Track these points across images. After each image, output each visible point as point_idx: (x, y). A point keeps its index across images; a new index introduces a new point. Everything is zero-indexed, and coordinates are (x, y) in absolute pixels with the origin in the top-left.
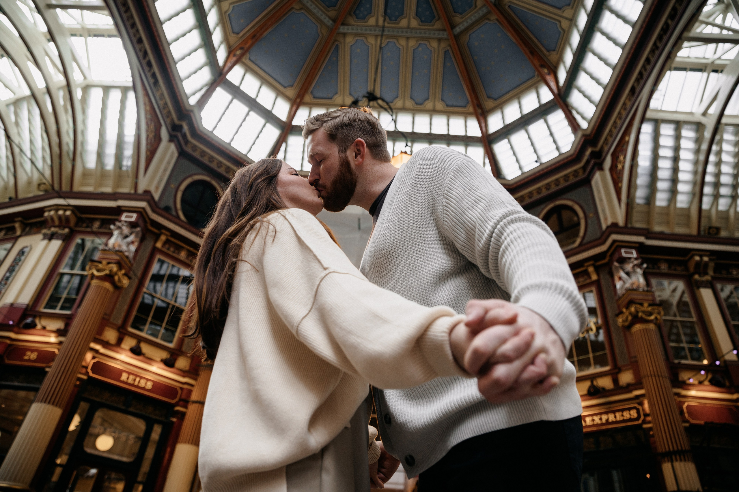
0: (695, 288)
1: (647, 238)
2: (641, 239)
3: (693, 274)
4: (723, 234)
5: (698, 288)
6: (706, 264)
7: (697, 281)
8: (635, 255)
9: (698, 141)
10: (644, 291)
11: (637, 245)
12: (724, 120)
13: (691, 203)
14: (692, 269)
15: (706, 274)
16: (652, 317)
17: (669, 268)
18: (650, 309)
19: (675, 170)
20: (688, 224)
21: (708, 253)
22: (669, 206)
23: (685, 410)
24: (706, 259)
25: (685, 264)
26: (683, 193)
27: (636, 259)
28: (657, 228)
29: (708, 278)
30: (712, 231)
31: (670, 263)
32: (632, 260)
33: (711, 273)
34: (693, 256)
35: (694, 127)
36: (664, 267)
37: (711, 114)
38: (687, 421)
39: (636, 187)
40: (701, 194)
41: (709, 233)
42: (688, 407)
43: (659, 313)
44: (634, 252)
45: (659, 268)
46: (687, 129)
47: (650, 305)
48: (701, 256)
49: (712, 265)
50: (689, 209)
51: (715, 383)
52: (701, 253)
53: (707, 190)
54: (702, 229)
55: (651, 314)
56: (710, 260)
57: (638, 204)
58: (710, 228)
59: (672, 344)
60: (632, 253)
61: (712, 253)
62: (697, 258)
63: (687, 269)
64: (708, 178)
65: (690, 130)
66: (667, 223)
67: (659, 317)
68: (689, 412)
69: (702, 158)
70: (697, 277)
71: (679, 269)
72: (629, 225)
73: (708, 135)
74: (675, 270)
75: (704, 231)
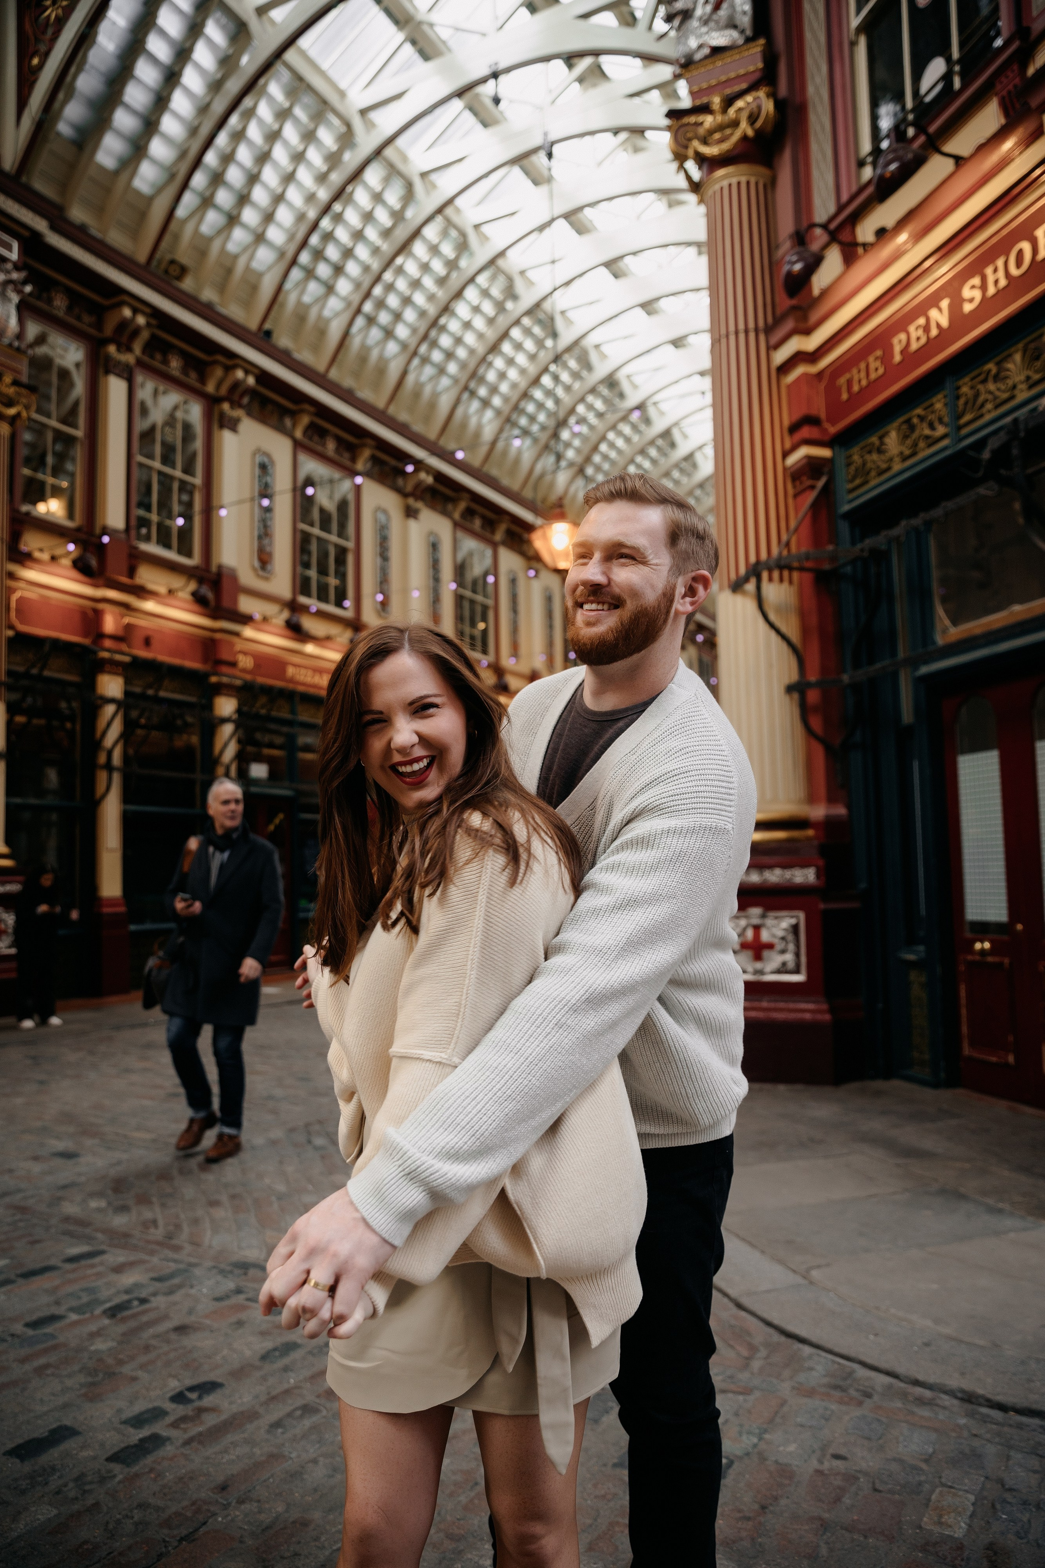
0: (101, 371)
1: (53, 228)
2: (40, 225)
3: (105, 342)
4: (187, 284)
5: (107, 372)
6: (136, 332)
7: (108, 358)
8: (14, 256)
9: (227, 63)
10: (10, 345)
11: (26, 234)
12: (290, 56)
13: (159, 190)
14: (109, 329)
15: (129, 349)
16: (12, 411)
17: (70, 309)
18: (11, 391)
19: (161, 102)
20: (135, 232)
21: (148, 310)
22: (117, 173)
23: (13, 605)
24: (141, 320)
25: (99, 312)
26: (154, 161)
27: (17, 267)
28: (77, 214)
29: (129, 358)
30: (174, 271)
31: (74, 299)
32: (9, 266)
33: (137, 348)
34: (121, 304)
35: (231, 26)
36: (60, 303)
37: (272, 22)
38: (11, 627)
39: (71, 92)
40: (185, 185)
41: (166, 272)
42: (20, 600)
43: (27, 407)
44: (15, 246)
45: (50, 301)
46: (217, 22)
47: (15, 383)
48: (135, 311)
49: (145, 335)
50: (150, 200)
51: (81, 567)
52: (139, 305)
53: (199, 180)
54: (158, 255)
55: (10, 404)
56: (148, 325)
57: (58, 134)
58: (173, 262)
59: (26, 472)
60: (9, 248)
61: (156, 314)
62: (127, 312)
63: (99, 325)
64: (210, 158)
65: (223, 28)
66: (100, 210)
67: (24, 414)
68: (18, 611)
69: (219, 106)
70: (112, 349)
71: (87, 318)
72: (24, 179)
73: (248, 62)
74: (79, 318)
75: (160, 262)
